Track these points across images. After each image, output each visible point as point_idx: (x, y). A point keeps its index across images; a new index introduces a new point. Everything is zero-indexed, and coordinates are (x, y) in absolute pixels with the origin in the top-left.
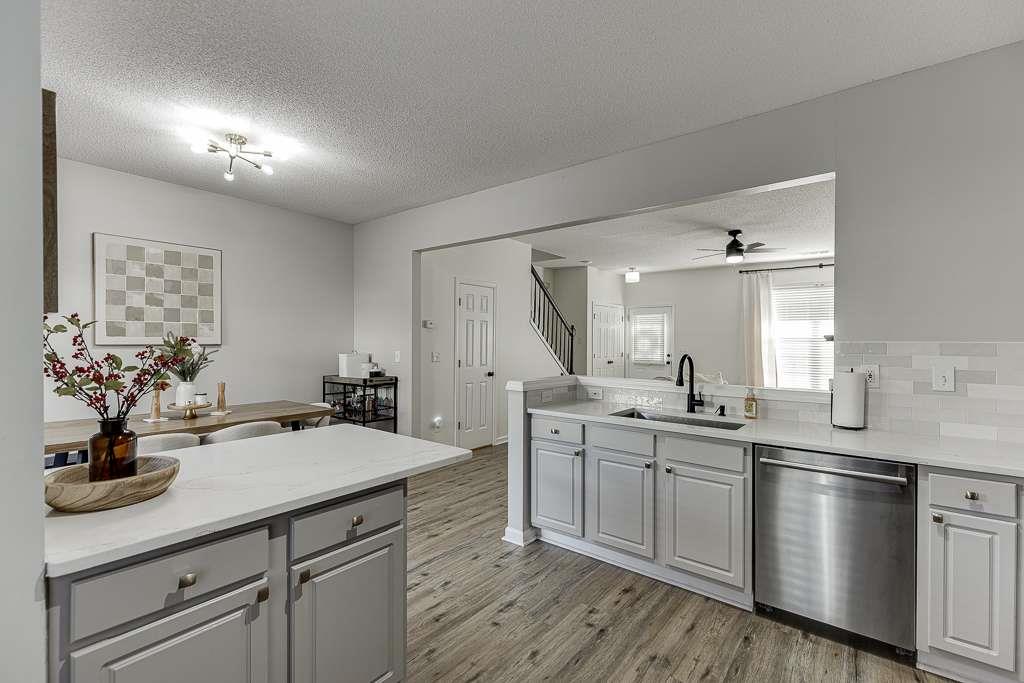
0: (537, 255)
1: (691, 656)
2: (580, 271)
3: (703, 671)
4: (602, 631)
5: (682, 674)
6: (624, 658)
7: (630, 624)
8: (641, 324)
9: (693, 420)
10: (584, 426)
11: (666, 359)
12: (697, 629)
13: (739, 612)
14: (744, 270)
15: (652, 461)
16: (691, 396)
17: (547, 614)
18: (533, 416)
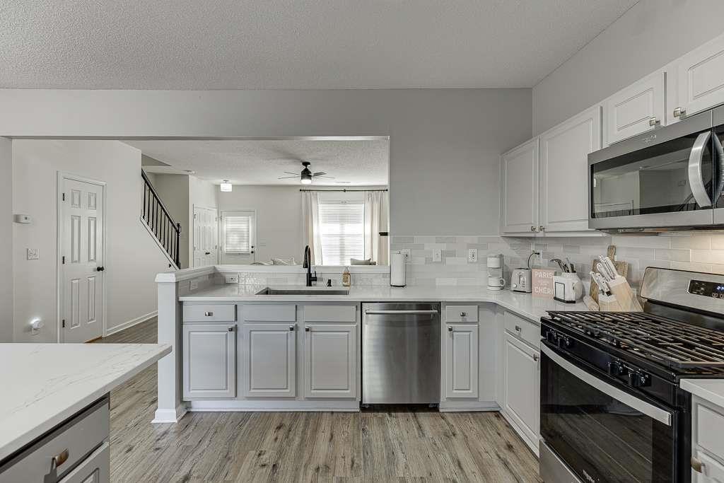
0: (146, 160)
1: (339, 456)
2: (182, 179)
3: (350, 463)
4: (274, 466)
5: (340, 472)
6: (298, 479)
7: (292, 452)
8: (230, 224)
9: (312, 291)
10: (236, 306)
11: (251, 249)
12: (336, 437)
13: (353, 414)
14: (303, 190)
15: (294, 325)
16: (309, 275)
17: (225, 472)
18: (184, 303)
